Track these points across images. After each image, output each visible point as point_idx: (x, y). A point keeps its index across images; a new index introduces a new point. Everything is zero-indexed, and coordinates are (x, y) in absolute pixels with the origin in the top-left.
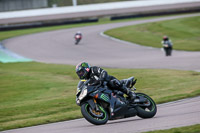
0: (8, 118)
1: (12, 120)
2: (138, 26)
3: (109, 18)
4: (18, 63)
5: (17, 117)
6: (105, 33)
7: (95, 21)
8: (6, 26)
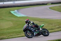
0: (20, 34)
1: (21, 34)
2: (59, 6)
3: (50, 3)
4: (23, 17)
5: (22, 33)
6: (49, 8)
7: (46, 4)
8: (19, 5)
